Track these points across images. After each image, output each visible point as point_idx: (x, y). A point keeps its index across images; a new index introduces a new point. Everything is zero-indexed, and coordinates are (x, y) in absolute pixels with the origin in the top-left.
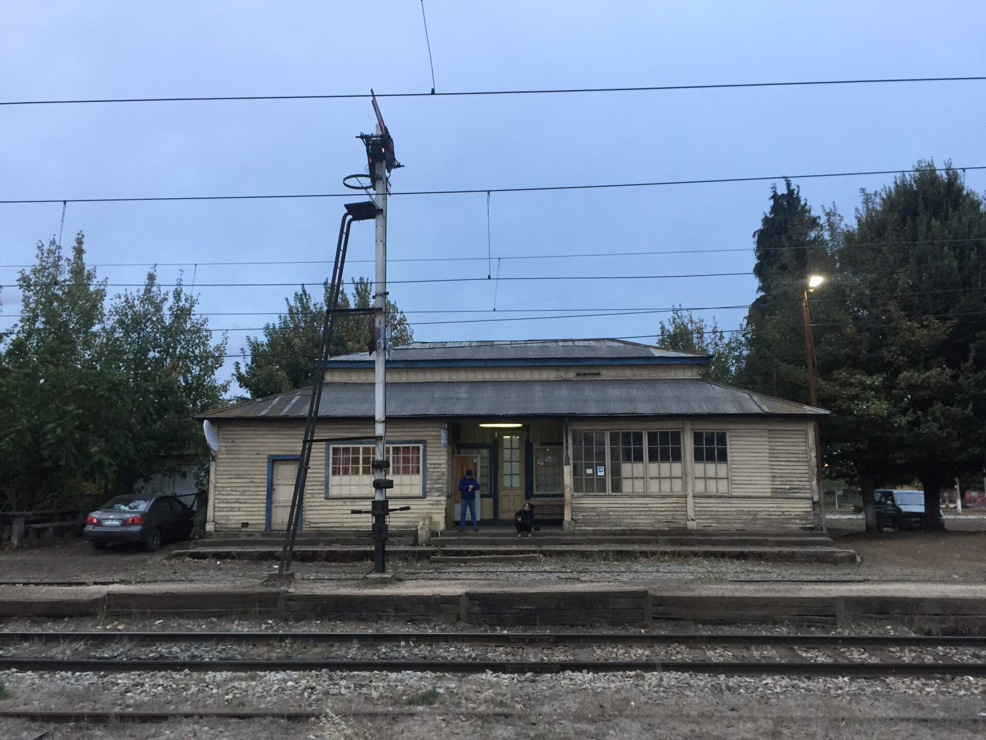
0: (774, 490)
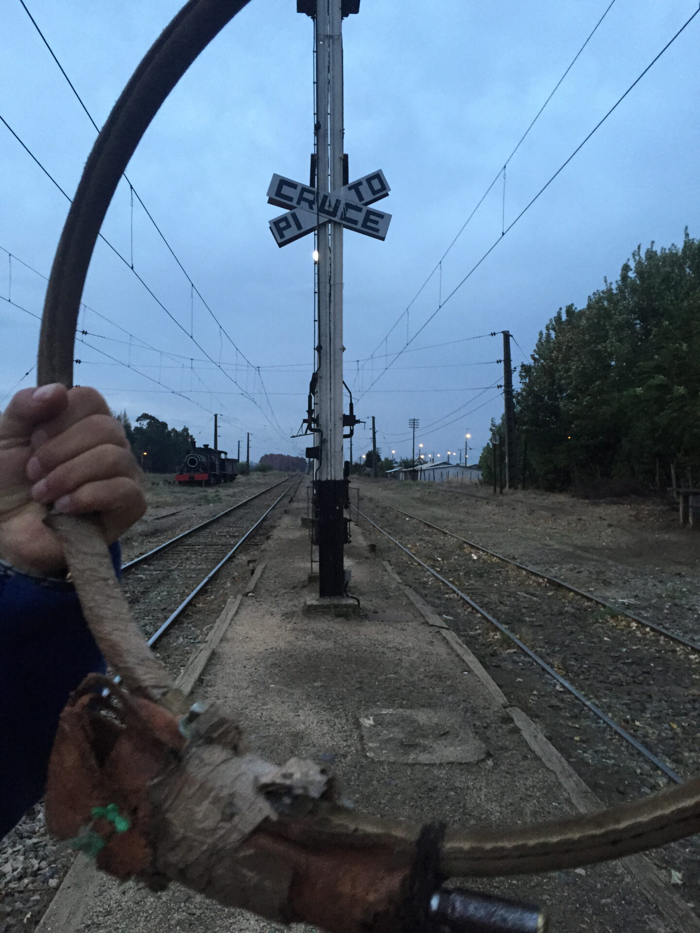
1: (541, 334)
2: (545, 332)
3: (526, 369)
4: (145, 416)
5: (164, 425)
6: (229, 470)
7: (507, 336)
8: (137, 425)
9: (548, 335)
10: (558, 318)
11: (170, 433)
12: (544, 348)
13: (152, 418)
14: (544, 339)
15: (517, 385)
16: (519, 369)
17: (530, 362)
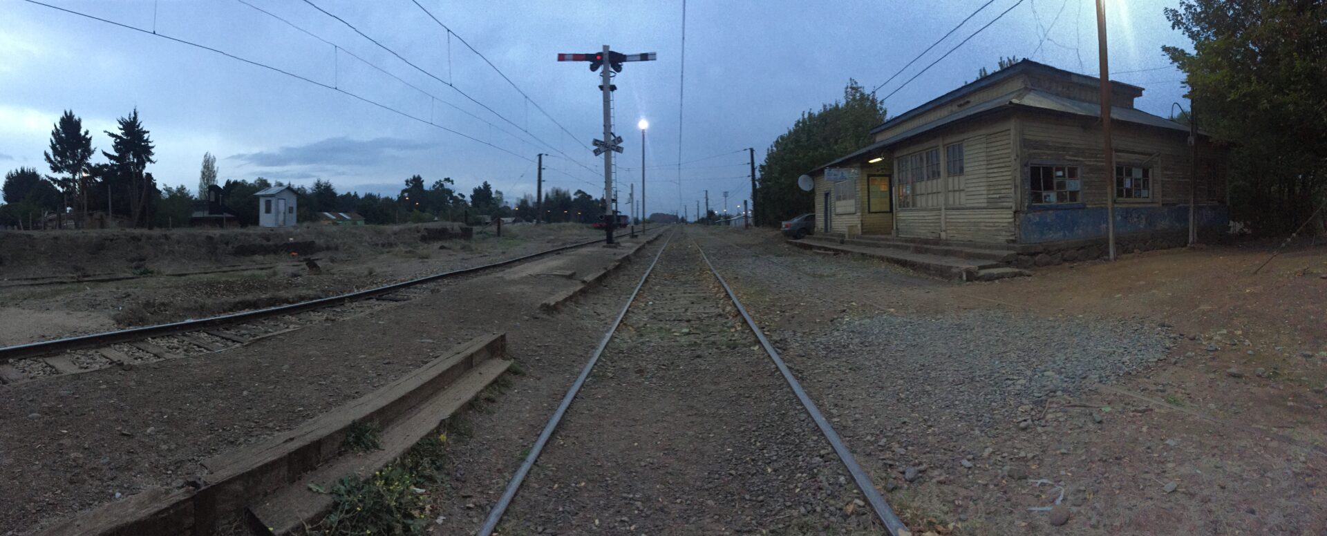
0: (990, 201)
1: (768, 150)
2: (770, 148)
3: (761, 166)
4: (579, 192)
5: (590, 197)
6: (622, 222)
7: (752, 151)
8: (575, 197)
9: (772, 150)
10: (777, 141)
11: (593, 201)
12: (771, 157)
13: (584, 193)
14: (770, 152)
15: (758, 175)
16: (758, 167)
17: (764, 163)
